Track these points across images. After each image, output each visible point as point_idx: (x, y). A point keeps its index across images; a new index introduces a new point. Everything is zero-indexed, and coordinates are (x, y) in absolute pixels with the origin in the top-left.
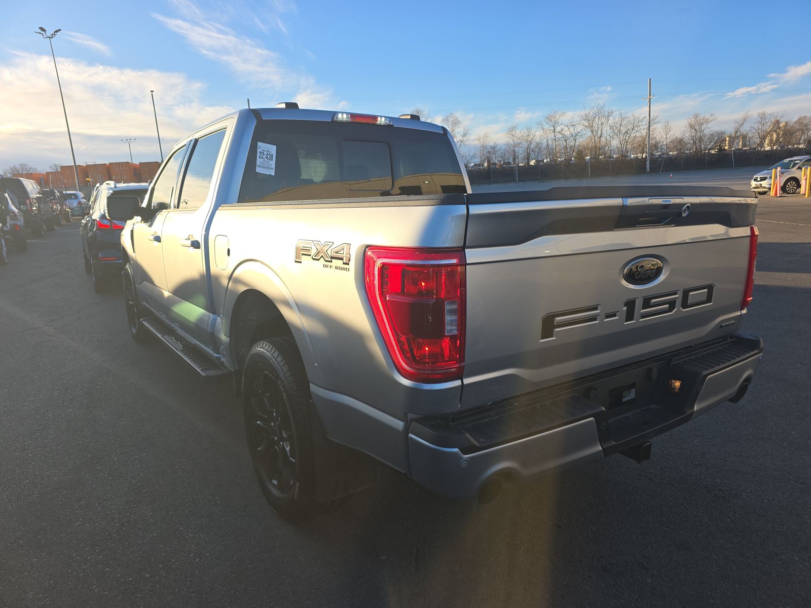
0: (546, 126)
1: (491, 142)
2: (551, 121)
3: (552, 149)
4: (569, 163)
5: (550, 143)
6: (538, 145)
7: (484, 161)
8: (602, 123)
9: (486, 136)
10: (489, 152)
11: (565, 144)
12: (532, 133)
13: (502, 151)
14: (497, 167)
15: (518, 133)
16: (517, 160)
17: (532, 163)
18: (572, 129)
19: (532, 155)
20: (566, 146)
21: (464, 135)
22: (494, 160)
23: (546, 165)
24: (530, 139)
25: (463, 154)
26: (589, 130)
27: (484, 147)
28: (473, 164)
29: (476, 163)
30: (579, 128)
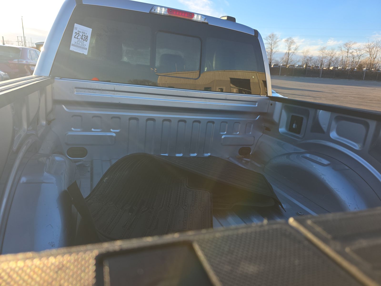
0: (343, 49)
1: (310, 55)
2: (347, 46)
3: (344, 62)
4: (353, 71)
5: (344, 58)
6: (337, 59)
7: (304, 64)
8: (377, 51)
9: (308, 51)
10: (308, 60)
11: (353, 60)
12: (334, 52)
13: (315, 60)
14: (310, 68)
15: (326, 51)
16: (323, 66)
17: (331, 68)
18: (358, 52)
19: (332, 64)
20: (353, 61)
21: (296, 49)
22: (310, 64)
23: (340, 70)
24: (333, 55)
25: (293, 59)
26: (369, 53)
27: (305, 57)
28: (298, 65)
29: (299, 65)
30: (363, 52)
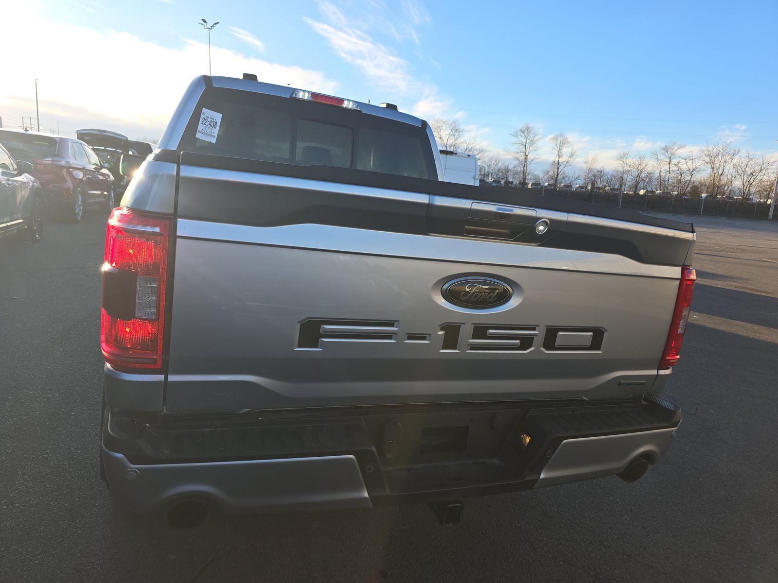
0: (661, 157)
1: (598, 166)
2: (667, 152)
3: (664, 181)
4: (681, 197)
5: (663, 174)
6: (649, 175)
7: (587, 184)
8: (725, 161)
9: (594, 160)
10: (594, 176)
11: (679, 177)
12: (645, 161)
13: (609, 176)
14: (601, 191)
15: (629, 161)
16: (623, 187)
17: (642, 192)
18: (689, 163)
19: (641, 185)
20: (680, 180)
21: (572, 156)
22: (599, 184)
24: (642, 168)
25: (566, 174)
26: (709, 166)
27: (590, 170)
28: (578, 186)
29: (581, 185)
30: (698, 163)
